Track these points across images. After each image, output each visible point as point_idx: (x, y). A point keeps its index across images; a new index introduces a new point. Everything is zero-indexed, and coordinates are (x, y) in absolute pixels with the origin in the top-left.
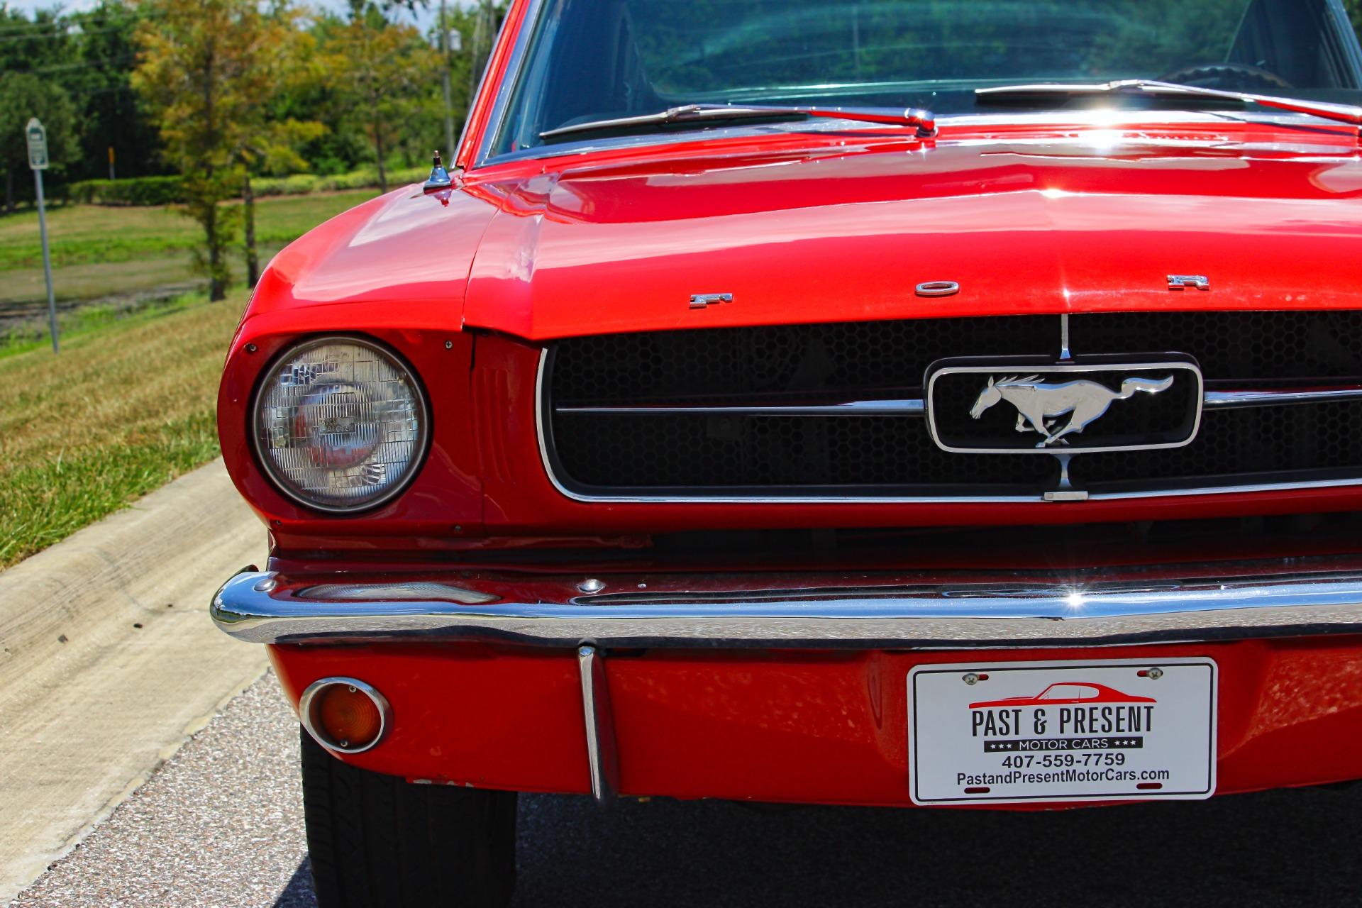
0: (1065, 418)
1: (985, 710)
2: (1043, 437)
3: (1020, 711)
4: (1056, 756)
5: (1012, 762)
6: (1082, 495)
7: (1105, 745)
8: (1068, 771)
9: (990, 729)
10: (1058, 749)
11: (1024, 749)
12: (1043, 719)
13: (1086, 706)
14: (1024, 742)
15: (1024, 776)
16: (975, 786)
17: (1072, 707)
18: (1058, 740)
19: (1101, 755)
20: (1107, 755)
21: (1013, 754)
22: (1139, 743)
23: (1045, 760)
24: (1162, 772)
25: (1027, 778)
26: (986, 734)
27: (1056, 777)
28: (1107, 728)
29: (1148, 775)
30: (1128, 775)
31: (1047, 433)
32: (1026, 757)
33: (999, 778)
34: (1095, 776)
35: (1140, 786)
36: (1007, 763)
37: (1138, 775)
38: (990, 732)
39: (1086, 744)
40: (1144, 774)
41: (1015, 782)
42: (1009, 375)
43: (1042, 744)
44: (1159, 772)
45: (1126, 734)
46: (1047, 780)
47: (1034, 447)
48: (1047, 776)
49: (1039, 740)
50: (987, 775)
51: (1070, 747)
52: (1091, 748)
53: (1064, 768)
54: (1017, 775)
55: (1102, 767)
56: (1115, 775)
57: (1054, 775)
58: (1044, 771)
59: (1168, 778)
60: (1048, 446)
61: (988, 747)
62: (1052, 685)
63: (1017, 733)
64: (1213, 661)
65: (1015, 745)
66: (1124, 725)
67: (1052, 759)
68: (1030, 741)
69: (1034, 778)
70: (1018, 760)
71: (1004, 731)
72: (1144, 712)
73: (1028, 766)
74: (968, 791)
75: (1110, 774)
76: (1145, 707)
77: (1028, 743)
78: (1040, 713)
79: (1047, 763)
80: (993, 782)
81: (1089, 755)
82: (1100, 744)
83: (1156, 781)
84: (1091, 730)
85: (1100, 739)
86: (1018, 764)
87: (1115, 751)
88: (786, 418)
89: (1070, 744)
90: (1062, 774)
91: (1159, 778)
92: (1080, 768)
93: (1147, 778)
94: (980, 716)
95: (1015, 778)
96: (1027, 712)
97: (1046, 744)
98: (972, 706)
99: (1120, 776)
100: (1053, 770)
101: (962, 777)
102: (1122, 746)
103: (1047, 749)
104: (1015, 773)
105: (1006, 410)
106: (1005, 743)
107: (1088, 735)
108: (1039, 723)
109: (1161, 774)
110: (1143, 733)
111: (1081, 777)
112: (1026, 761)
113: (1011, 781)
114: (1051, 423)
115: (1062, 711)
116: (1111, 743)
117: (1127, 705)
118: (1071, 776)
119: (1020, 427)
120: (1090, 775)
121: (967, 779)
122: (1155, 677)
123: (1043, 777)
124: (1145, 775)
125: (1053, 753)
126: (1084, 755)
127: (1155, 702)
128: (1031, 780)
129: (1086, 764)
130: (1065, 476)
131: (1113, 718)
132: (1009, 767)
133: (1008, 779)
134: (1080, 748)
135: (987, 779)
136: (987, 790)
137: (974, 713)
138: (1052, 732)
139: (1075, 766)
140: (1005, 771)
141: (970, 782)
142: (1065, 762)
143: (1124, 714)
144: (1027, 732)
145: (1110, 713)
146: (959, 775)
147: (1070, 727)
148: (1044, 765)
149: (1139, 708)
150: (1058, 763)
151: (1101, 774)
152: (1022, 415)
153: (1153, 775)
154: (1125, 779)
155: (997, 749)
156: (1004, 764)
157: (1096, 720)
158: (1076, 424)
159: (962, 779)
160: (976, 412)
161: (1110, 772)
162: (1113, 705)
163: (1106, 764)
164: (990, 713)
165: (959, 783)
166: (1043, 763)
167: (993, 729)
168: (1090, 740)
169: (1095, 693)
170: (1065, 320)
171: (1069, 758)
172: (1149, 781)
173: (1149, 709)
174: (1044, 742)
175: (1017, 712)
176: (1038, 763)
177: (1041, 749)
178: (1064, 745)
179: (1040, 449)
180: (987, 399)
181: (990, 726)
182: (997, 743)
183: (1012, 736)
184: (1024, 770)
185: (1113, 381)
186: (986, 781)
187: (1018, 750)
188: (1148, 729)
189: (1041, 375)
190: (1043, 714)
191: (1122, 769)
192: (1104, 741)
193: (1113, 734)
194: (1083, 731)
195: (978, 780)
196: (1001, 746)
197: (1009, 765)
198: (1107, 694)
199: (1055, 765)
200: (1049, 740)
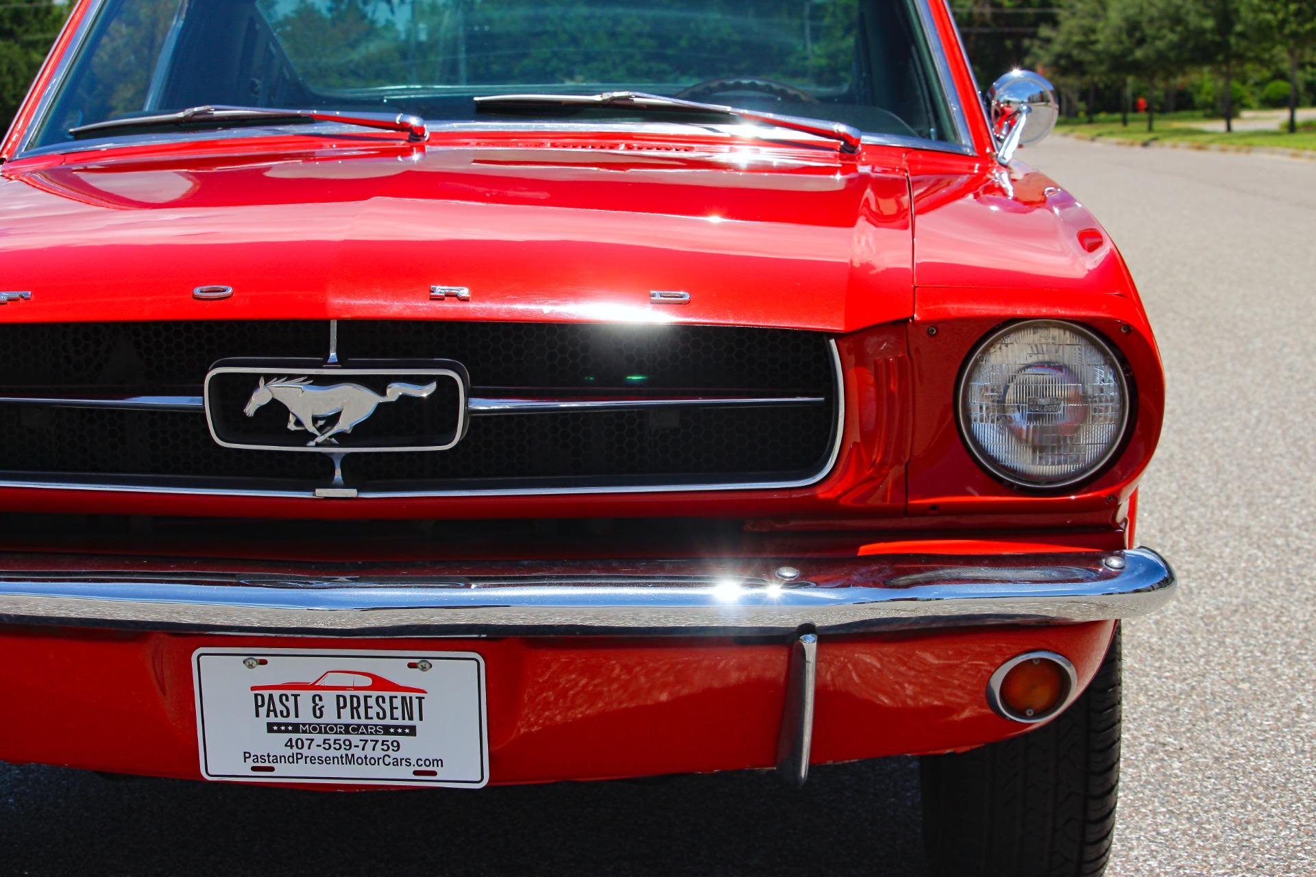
0: (333, 419)
1: (266, 693)
2: (314, 436)
3: (299, 695)
4: (335, 740)
5: (294, 744)
6: (352, 493)
7: (380, 732)
8: (347, 755)
9: (272, 711)
10: (336, 733)
11: (305, 732)
12: (320, 704)
13: (361, 694)
14: (304, 725)
15: (306, 757)
16: (260, 764)
17: (347, 694)
18: (336, 725)
19: (377, 741)
20: (383, 741)
21: (295, 736)
22: (413, 731)
23: (324, 743)
24: (436, 760)
25: (308, 759)
26: (268, 716)
27: (336, 760)
28: (381, 716)
29: (423, 762)
30: (403, 762)
31: (317, 433)
32: (306, 739)
33: (283, 758)
34: (373, 761)
35: (416, 773)
36: (289, 744)
37: (413, 762)
38: (272, 714)
39: (362, 730)
40: (419, 761)
41: (297, 762)
42: (280, 376)
43: (321, 728)
44: (433, 761)
45: (400, 722)
46: (328, 762)
47: (305, 446)
48: (328, 759)
49: (318, 724)
50: (271, 754)
51: (347, 732)
52: (368, 734)
53: (342, 752)
54: (299, 756)
55: (379, 753)
56: (392, 761)
57: (334, 758)
58: (324, 754)
59: (442, 766)
60: (318, 445)
61: (270, 728)
62: (328, 672)
63: (297, 716)
64: (480, 656)
65: (296, 728)
66: (397, 713)
67: (332, 742)
68: (310, 725)
69: (315, 760)
70: (299, 742)
71: (285, 714)
72: (416, 702)
73: (309, 748)
74: (254, 769)
75: (387, 760)
76: (417, 698)
77: (307, 726)
78: (317, 698)
79: (327, 746)
80: (277, 762)
81: (366, 741)
82: (376, 731)
83: (431, 768)
84: (367, 717)
85: (376, 726)
86: (300, 746)
87: (391, 738)
88: (91, 410)
89: (347, 729)
90: (342, 757)
91: (433, 766)
92: (358, 752)
93: (422, 765)
94: (263, 698)
95: (297, 759)
96: (306, 697)
97: (325, 728)
98: (253, 688)
99: (397, 762)
100: (332, 753)
101: (247, 755)
102: (396, 733)
103: (326, 732)
104: (297, 754)
105: (277, 410)
106: (287, 725)
107: (363, 721)
108: (317, 707)
109: (435, 762)
110: (416, 721)
111: (360, 761)
112: (307, 743)
113: (293, 762)
114: (321, 423)
115: (338, 697)
116: (386, 730)
117: (400, 694)
118: (350, 760)
119: (292, 426)
120: (368, 760)
121: (252, 758)
122: (424, 669)
123: (323, 759)
124: (420, 763)
125: (332, 737)
126: (361, 740)
127: (426, 693)
128: (313, 762)
129: (363, 749)
130: (338, 474)
131: (387, 706)
132: (291, 748)
133: (291, 759)
134: (357, 734)
135: (271, 759)
136: (272, 769)
137: (256, 695)
138: (330, 717)
139: (353, 750)
140: (288, 752)
141: (255, 760)
142: (343, 746)
143: (397, 703)
144: (306, 716)
145: (384, 702)
146: (245, 753)
147: (346, 713)
148: (324, 748)
149: (411, 698)
150: (337, 746)
151: (379, 759)
152: (293, 414)
153: (427, 763)
154: (401, 765)
155: (279, 731)
156: (286, 745)
157: (371, 707)
158: (344, 425)
159: (248, 758)
160: (250, 410)
161: (386, 758)
162: (387, 694)
163: (383, 749)
164: (271, 696)
165: (245, 761)
166: (323, 746)
167: (275, 711)
168: (366, 726)
169: (368, 682)
170: (334, 326)
171: (347, 743)
172: (424, 768)
173: (420, 699)
174: (323, 726)
175: (296, 696)
176: (318, 746)
177: (320, 732)
178: (342, 730)
179: (311, 448)
180: (259, 399)
181: (272, 708)
182: (279, 725)
183: (292, 719)
184: (305, 752)
185: (378, 385)
186: (271, 761)
187: (299, 732)
188: (421, 719)
189: (310, 377)
190: (321, 699)
191: (398, 755)
192: (379, 728)
193: (388, 721)
194: (359, 717)
195: (262, 759)
196: (283, 728)
197: (291, 747)
198: (380, 683)
199: (335, 748)
200: (328, 725)
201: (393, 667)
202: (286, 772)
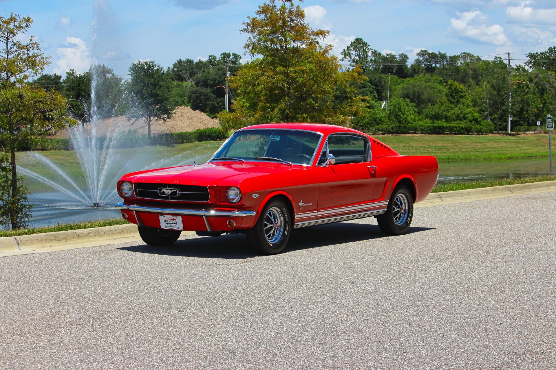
12: (169, 221)
13: (172, 220)
38: (166, 222)
42: (164, 189)
62: (169, 218)
64: (181, 217)
65: (168, 223)
70: (168, 225)
72: (177, 221)
89: (172, 223)
94: (165, 220)
105: (164, 192)
114: (167, 193)
116: (175, 224)
119: (165, 194)
121: (165, 226)
122: (177, 218)
123: (170, 227)
129: (173, 226)
130: (169, 198)
155: (166, 224)
158: (169, 194)
170: (168, 184)
175: (167, 220)
177: (170, 224)
179: (167, 196)
180: (162, 191)
185: (171, 190)
189: (166, 189)
198: (174, 219)
201: (174, 217)
202: (167, 228)
